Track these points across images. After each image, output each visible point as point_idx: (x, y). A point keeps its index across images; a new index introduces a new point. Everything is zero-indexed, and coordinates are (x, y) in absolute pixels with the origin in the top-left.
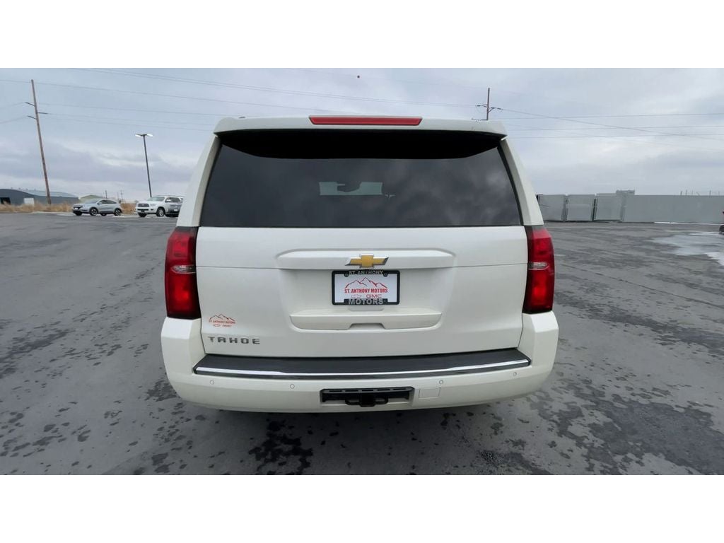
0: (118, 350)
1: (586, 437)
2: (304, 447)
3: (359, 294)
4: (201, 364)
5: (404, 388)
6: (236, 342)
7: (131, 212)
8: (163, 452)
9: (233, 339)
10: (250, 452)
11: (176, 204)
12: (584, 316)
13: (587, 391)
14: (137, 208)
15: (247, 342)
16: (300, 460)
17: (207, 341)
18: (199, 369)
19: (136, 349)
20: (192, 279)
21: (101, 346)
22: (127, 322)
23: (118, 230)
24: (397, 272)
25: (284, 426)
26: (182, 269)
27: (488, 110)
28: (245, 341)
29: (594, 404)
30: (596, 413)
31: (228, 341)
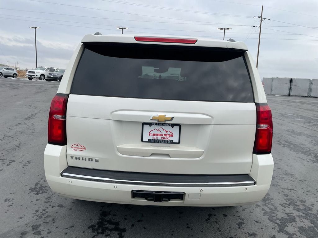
0: (13, 163)
1: (295, 234)
2: (121, 227)
3: (157, 136)
4: (65, 171)
5: (179, 193)
6: (86, 160)
7: (23, 76)
8: (38, 223)
9: (84, 158)
10: (89, 228)
11: (53, 73)
12: (309, 160)
13: (302, 207)
14: (27, 74)
15: (92, 161)
16: (118, 234)
17: (69, 158)
18: (64, 174)
19: (23, 163)
20: (64, 123)
21: (3, 160)
22: (19, 146)
23: (14, 87)
24: (179, 125)
25: (110, 214)
26: (58, 117)
27: (261, 20)
28: (91, 160)
29: (305, 215)
30: (304, 220)
31: (81, 159)
